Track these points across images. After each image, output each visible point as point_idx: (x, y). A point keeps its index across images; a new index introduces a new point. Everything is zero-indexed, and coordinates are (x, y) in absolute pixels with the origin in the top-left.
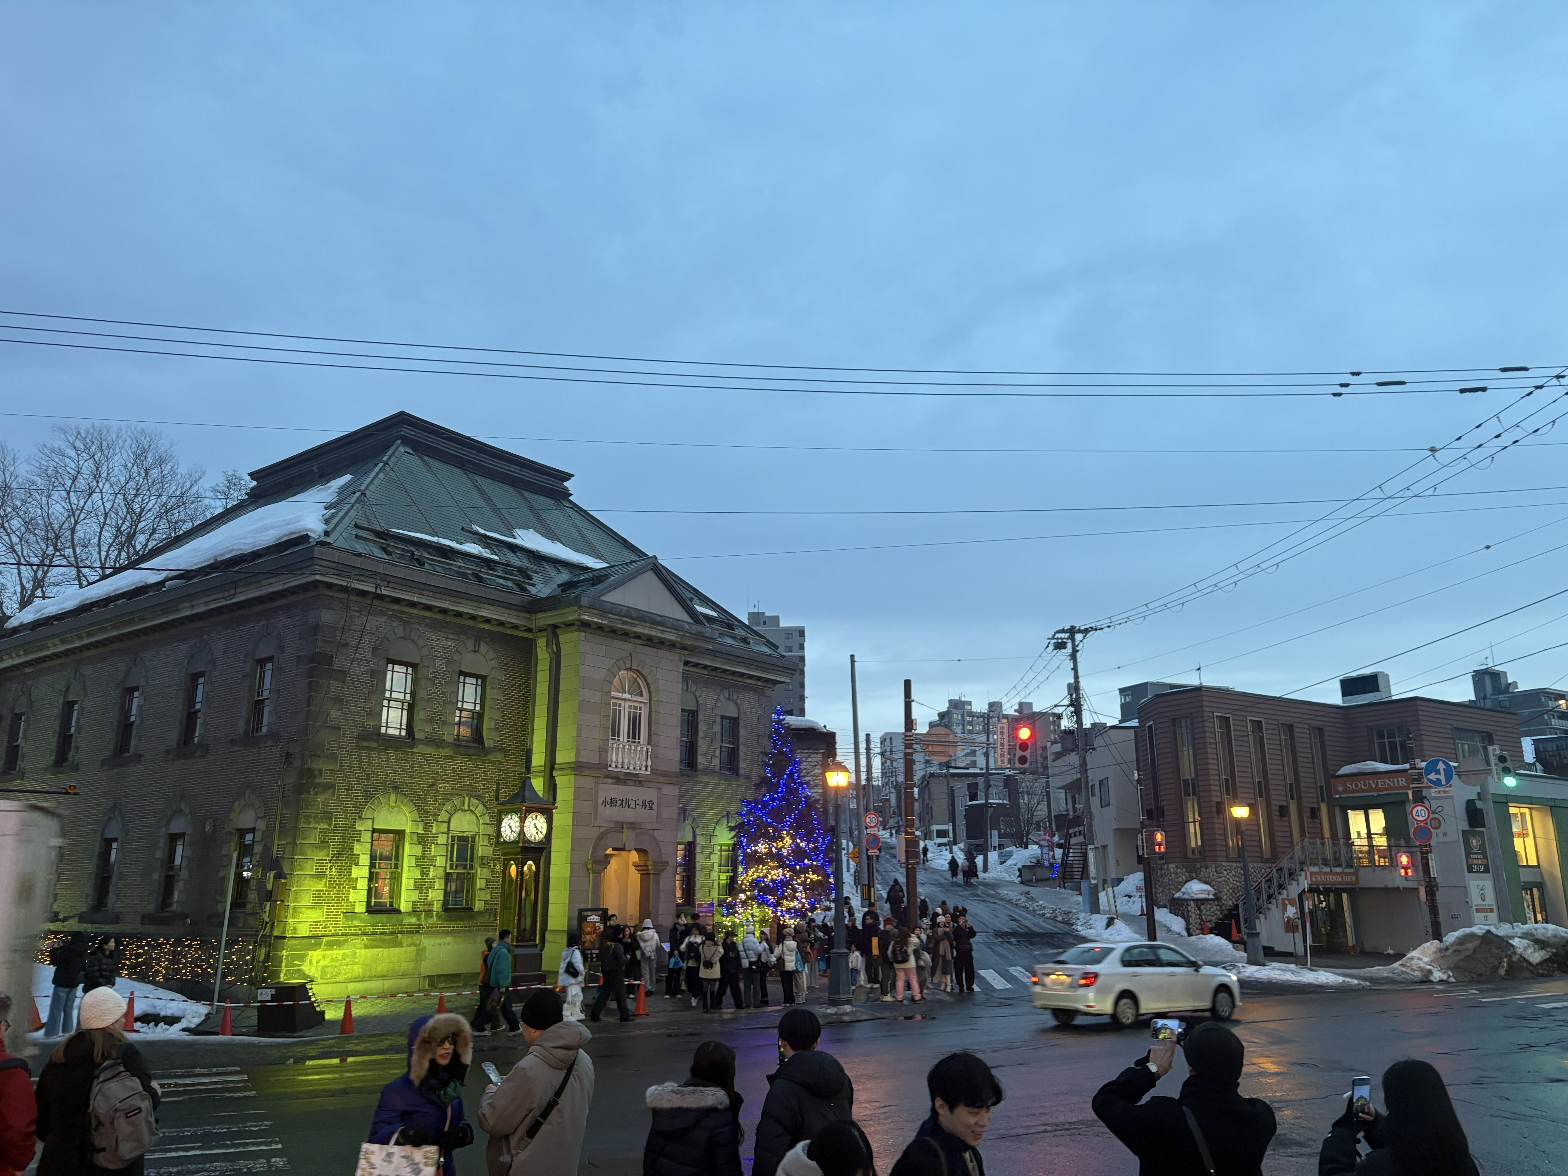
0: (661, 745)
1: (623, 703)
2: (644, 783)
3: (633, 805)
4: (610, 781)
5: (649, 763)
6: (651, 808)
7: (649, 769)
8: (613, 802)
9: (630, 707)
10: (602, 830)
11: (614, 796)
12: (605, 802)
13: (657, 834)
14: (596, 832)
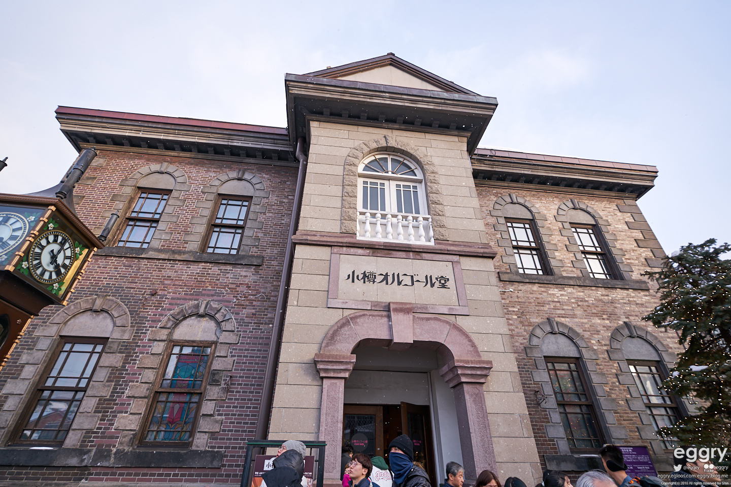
0: (447, 214)
1: (386, 183)
2: (424, 255)
3: (407, 280)
4: (360, 251)
5: (431, 233)
6: (443, 286)
7: (433, 240)
8: (368, 277)
9: (398, 186)
10: (347, 313)
11: (369, 269)
12: (352, 277)
13: (461, 321)
14: (337, 316)
